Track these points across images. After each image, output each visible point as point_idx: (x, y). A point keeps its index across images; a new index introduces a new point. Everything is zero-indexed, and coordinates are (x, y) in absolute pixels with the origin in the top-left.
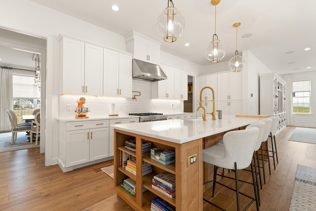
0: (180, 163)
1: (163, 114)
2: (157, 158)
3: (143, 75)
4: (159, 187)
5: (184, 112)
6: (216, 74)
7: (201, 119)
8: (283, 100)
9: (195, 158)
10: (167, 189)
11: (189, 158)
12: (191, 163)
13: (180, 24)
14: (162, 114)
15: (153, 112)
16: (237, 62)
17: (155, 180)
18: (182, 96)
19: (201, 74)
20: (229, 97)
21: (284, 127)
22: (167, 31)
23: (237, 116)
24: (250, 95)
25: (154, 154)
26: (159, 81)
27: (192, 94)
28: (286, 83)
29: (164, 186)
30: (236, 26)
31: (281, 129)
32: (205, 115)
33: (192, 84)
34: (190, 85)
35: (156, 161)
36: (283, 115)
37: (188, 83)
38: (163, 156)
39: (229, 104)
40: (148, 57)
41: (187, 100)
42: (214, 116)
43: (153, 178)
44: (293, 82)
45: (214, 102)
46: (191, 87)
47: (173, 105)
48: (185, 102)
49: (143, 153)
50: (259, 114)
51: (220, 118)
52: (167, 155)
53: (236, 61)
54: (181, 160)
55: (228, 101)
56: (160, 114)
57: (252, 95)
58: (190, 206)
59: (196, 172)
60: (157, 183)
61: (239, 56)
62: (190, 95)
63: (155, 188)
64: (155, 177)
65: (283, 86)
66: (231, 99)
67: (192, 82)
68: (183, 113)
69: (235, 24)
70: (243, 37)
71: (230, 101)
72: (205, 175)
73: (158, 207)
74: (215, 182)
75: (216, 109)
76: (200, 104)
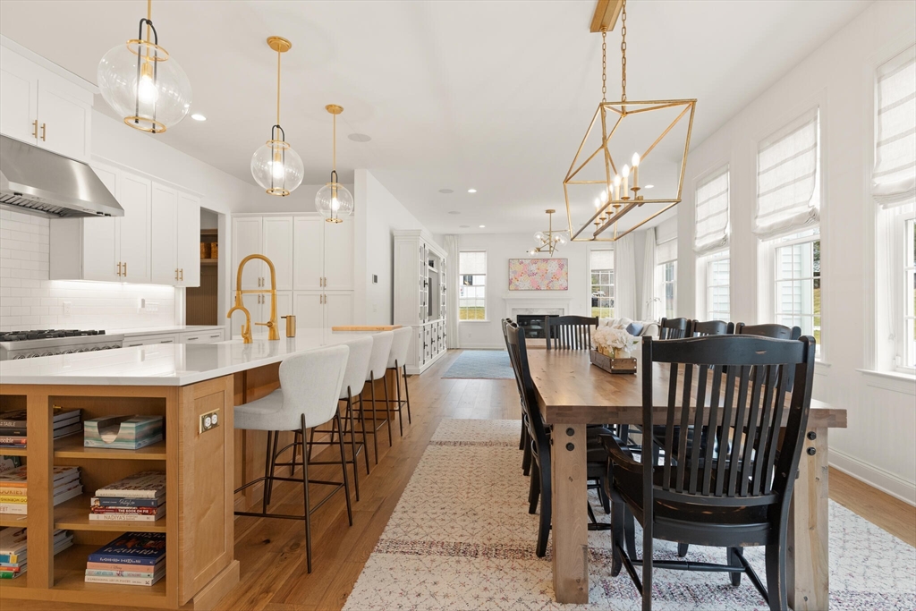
0: (178, 429)
1: (107, 333)
2: (109, 438)
3: (16, 194)
4: (116, 511)
5: (187, 324)
6: (290, 215)
7: (239, 339)
8: (441, 291)
9: (215, 417)
10: (140, 505)
11: (201, 416)
12: (206, 429)
13: (176, 95)
14: (102, 332)
15: (57, 328)
16: (335, 199)
17: (101, 499)
18: (179, 275)
19: (244, 210)
20: (323, 282)
21: (443, 351)
22: (137, 105)
23: (335, 330)
24: (371, 279)
25: (97, 430)
26: (86, 219)
27: (215, 266)
28: (447, 254)
29: (132, 500)
30: (334, 112)
31: (436, 356)
32: (248, 329)
33: (216, 236)
34: (209, 241)
35: (106, 446)
36: (441, 324)
37: (202, 231)
38: (128, 429)
39: (323, 300)
40: (39, 129)
41: (198, 285)
42: (274, 331)
43: (93, 495)
44: (461, 254)
45: (273, 295)
46: (212, 245)
47: (143, 301)
48: (190, 292)
49: (54, 441)
50: (393, 324)
51: (290, 335)
52: (139, 424)
53: (332, 197)
54: (180, 422)
55: (322, 293)
56: (94, 333)
57: (376, 278)
58: (202, 521)
59: (218, 447)
60: (107, 505)
61: (338, 185)
62: (209, 270)
63: (101, 517)
64: (99, 493)
65: (442, 260)
66: (330, 285)
67: (217, 231)
68: (183, 327)
69: (331, 106)
70: (351, 137)
71: (326, 293)
72: (247, 473)
73: (112, 562)
74: (269, 479)
75: (279, 314)
76: (238, 299)
